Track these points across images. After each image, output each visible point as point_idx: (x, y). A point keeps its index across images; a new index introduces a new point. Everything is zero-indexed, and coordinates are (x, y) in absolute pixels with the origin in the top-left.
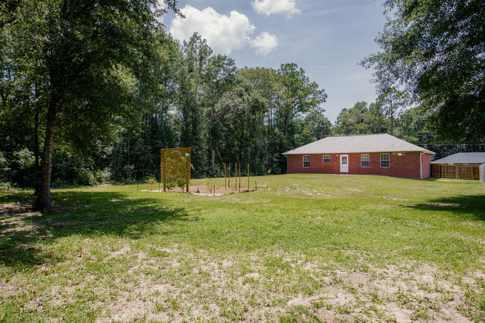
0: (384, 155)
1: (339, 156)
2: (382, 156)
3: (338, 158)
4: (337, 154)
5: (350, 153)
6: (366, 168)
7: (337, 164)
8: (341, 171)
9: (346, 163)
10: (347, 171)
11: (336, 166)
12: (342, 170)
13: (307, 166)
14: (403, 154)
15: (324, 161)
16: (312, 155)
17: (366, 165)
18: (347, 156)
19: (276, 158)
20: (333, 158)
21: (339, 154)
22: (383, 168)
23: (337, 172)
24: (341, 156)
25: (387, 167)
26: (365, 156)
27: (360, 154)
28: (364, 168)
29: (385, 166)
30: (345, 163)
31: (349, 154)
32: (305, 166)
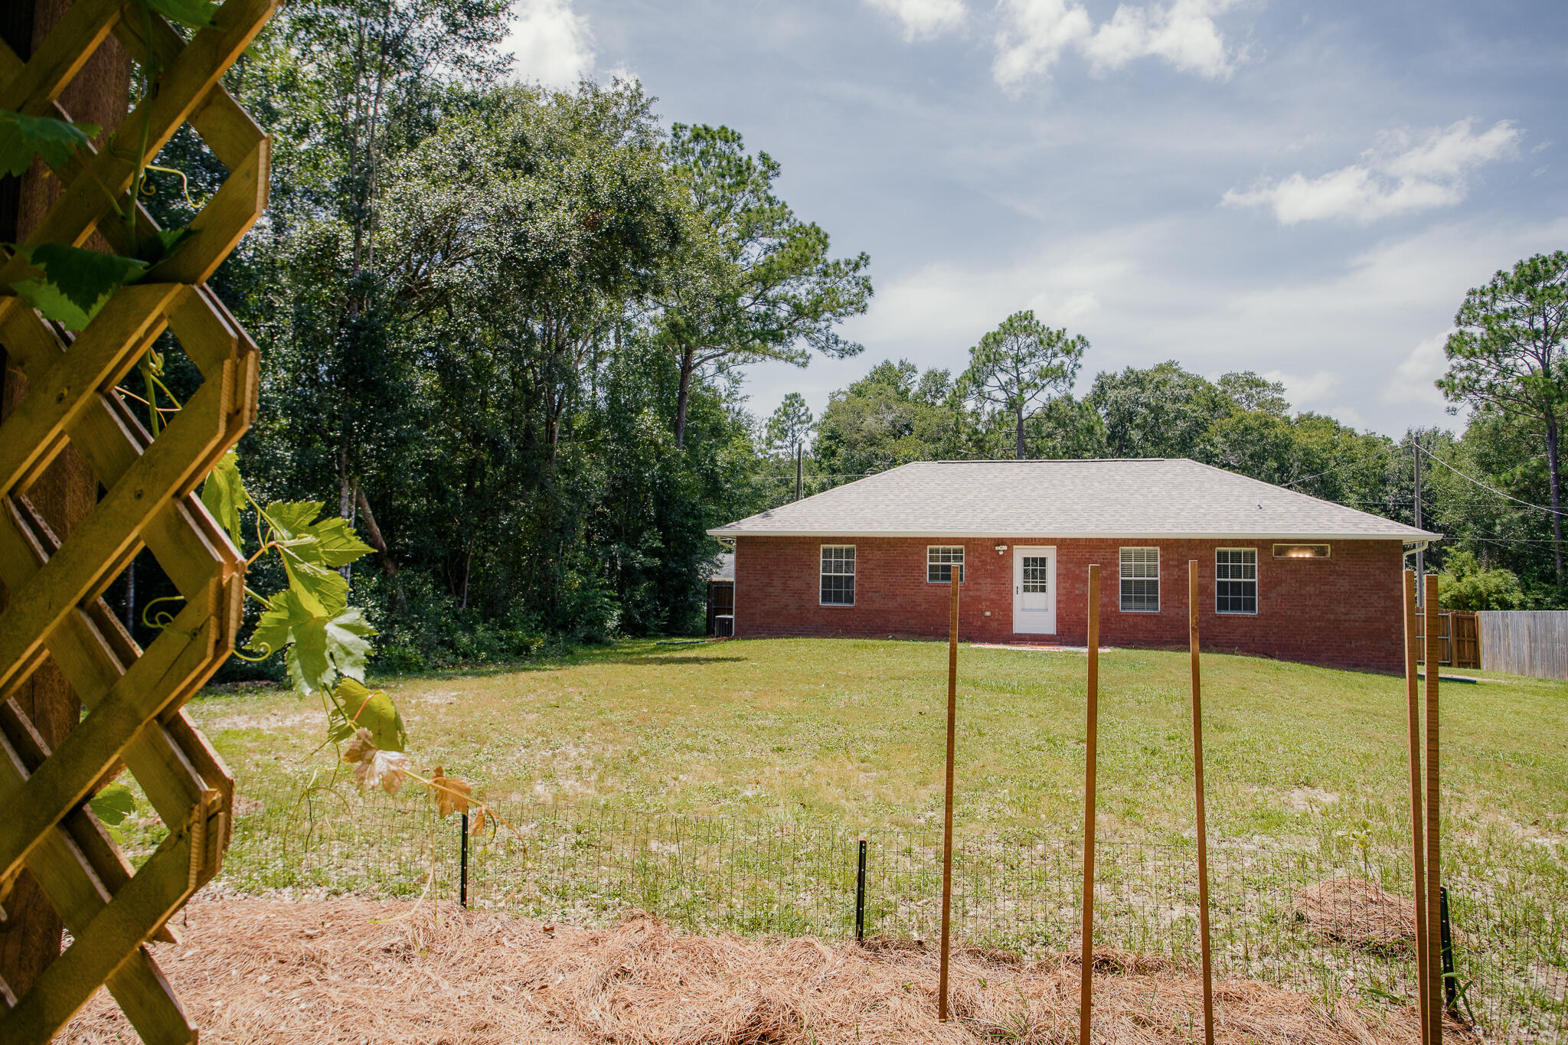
0: (1232, 554)
1: (1009, 554)
2: (1223, 556)
3: (1004, 565)
4: (1000, 541)
5: (1063, 540)
6: (1144, 616)
7: (1000, 593)
8: (1019, 628)
9: (1043, 589)
10: (1049, 628)
11: (992, 601)
12: (1021, 624)
13: (838, 599)
14: (1321, 551)
15: (932, 577)
16: (865, 543)
17: (1142, 600)
18: (1050, 554)
19: (652, 552)
20: (977, 563)
21: (1012, 542)
22: (1228, 618)
23: (1000, 631)
24: (1020, 553)
25: (1249, 614)
26: (1139, 557)
27: (1117, 543)
28: (1136, 615)
29: (1236, 606)
30: (1035, 589)
31: (1065, 546)
32: (826, 597)
